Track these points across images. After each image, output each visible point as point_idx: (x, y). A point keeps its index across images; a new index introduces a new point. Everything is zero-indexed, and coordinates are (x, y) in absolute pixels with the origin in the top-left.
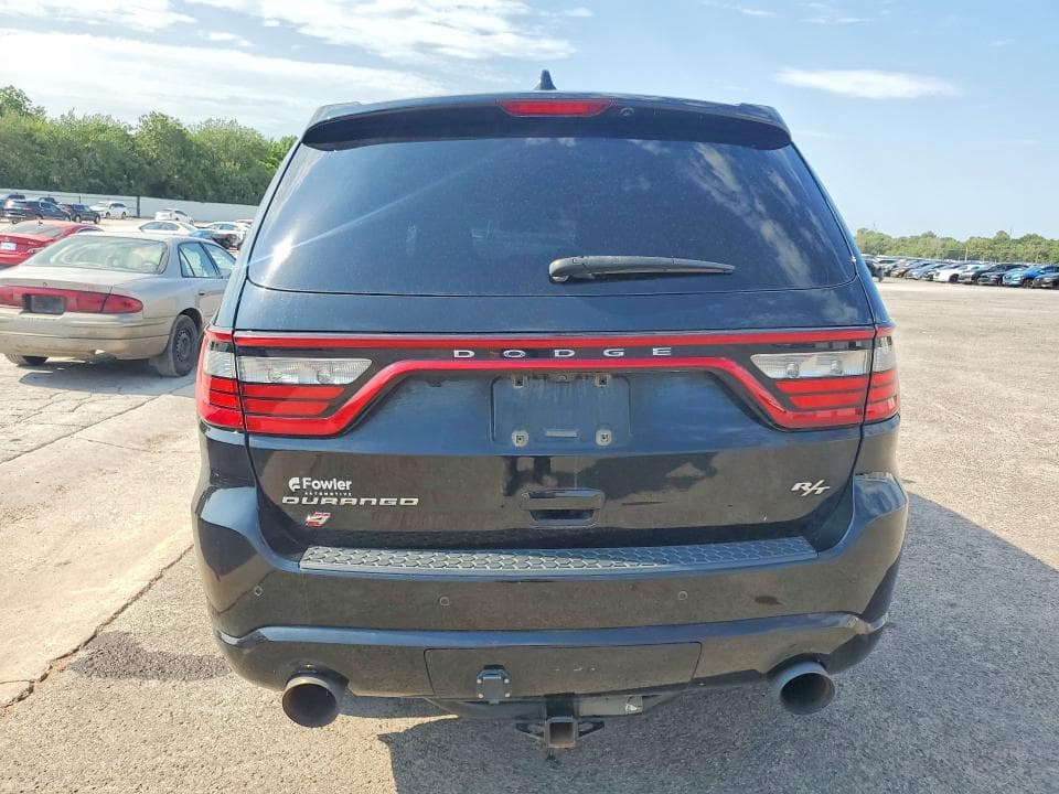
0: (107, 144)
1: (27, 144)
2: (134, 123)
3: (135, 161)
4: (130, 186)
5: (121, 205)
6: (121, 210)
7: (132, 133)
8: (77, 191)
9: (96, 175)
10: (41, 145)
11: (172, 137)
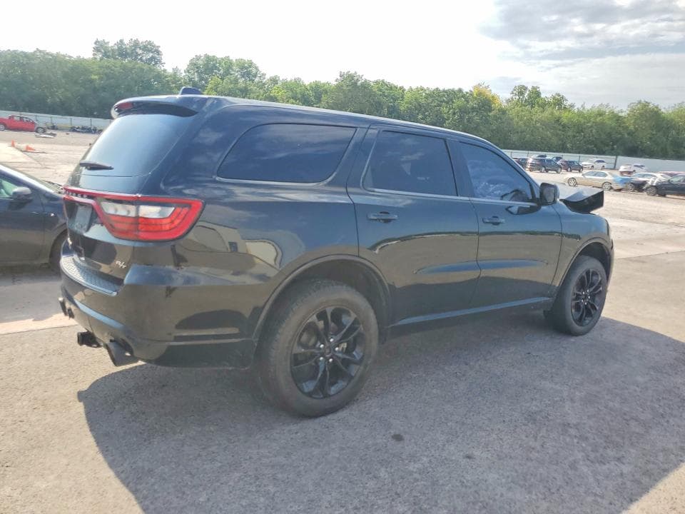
0: (602, 124)
1: (556, 125)
2: (625, 108)
3: (620, 134)
4: (613, 149)
5: (603, 161)
6: (602, 164)
7: (623, 114)
8: (579, 153)
9: (592, 143)
10: (564, 126)
11: (650, 116)
